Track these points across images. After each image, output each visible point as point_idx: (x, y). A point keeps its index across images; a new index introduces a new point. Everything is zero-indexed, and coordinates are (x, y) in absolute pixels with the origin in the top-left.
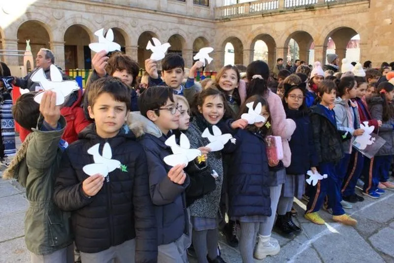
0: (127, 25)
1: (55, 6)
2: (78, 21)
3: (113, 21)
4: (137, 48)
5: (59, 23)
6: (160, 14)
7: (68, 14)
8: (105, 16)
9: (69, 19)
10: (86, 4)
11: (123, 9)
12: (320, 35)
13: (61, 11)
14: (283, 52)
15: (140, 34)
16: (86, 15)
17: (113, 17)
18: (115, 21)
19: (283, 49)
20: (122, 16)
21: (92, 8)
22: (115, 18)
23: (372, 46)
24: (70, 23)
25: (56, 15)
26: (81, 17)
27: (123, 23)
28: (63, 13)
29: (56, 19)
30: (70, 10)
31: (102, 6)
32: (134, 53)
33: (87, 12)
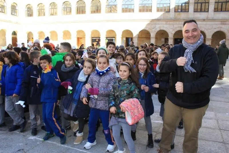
1: (152, 24)
2: (162, 29)
5: (154, 30)
6: (207, 21)
7: (157, 26)
10: (165, 21)
13: (154, 25)
16: (165, 26)
21: (168, 22)
24: (158, 30)
25: (152, 27)
26: (163, 27)
28: (155, 26)
30: (158, 24)
33: (166, 24)
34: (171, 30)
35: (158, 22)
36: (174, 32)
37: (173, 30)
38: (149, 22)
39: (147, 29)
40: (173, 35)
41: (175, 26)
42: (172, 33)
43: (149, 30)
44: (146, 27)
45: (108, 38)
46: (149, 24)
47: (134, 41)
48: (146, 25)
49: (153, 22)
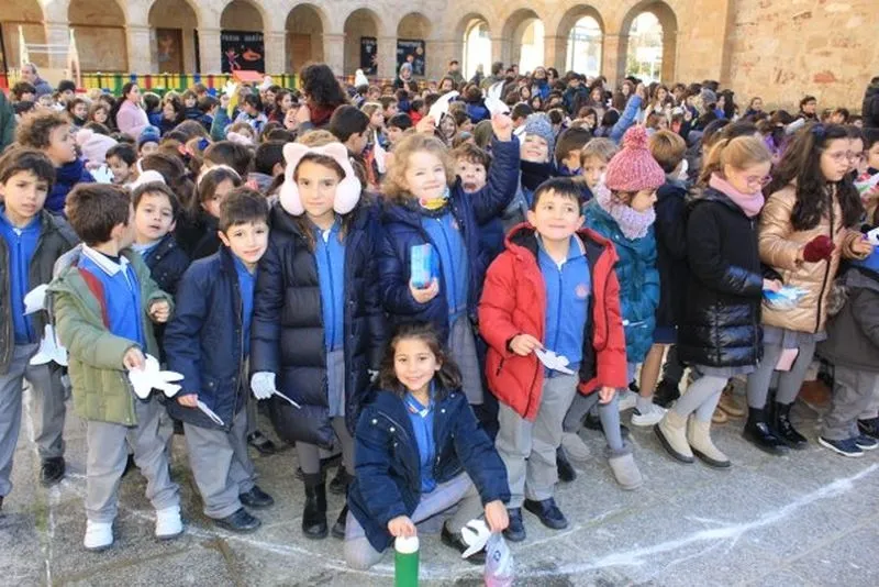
4: (283, 36)
12: (614, 13)
14: (554, 44)
15: (289, 9)
19: (554, 40)
23: (690, 37)
32: (278, 44)
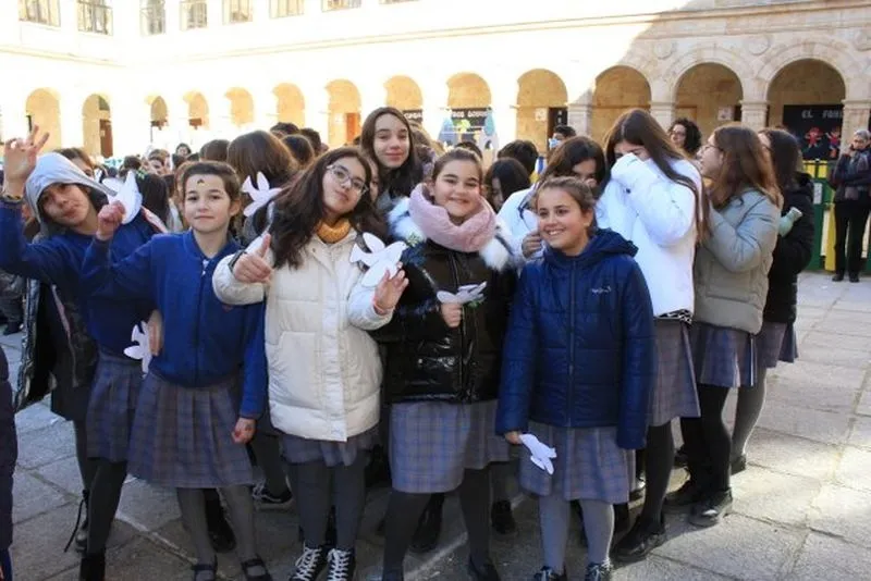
0: (839, 48)
1: (658, 34)
2: (708, 57)
3: (798, 45)
5: (665, 65)
7: (685, 45)
8: (775, 35)
9: (687, 54)
10: (725, 16)
11: (831, 9)
13: (670, 41)
16: (726, 42)
17: (798, 33)
18: (805, 44)
20: (829, 28)
21: (743, 22)
22: (803, 36)
25: (659, 51)
26: (715, 47)
27: (829, 45)
28: (674, 45)
29: (660, 58)
30: (690, 35)
31: (768, 14)
33: (730, 33)
34: (757, 62)
35: (686, 26)
36: (769, 74)
37: (767, 61)
38: (644, 27)
39: (634, 63)
40: (767, 87)
41: (778, 39)
42: (762, 76)
43: (643, 68)
44: (631, 54)
45: (470, 115)
46: (640, 38)
47: (572, 123)
48: (633, 45)
49: (662, 24)
